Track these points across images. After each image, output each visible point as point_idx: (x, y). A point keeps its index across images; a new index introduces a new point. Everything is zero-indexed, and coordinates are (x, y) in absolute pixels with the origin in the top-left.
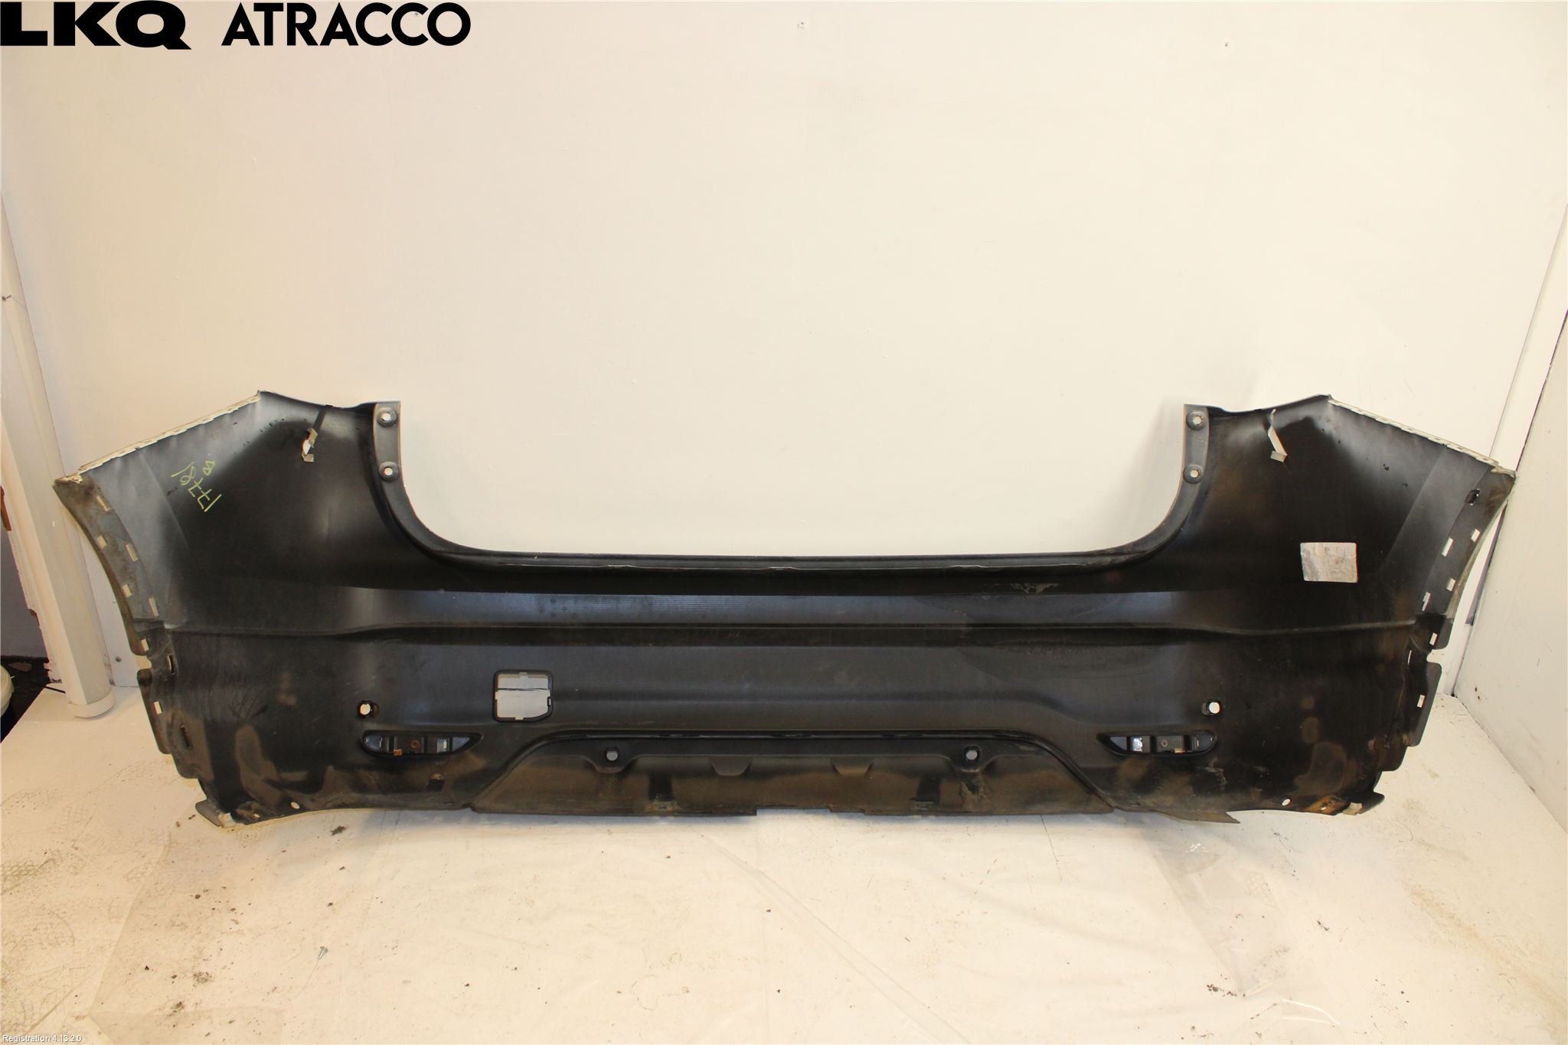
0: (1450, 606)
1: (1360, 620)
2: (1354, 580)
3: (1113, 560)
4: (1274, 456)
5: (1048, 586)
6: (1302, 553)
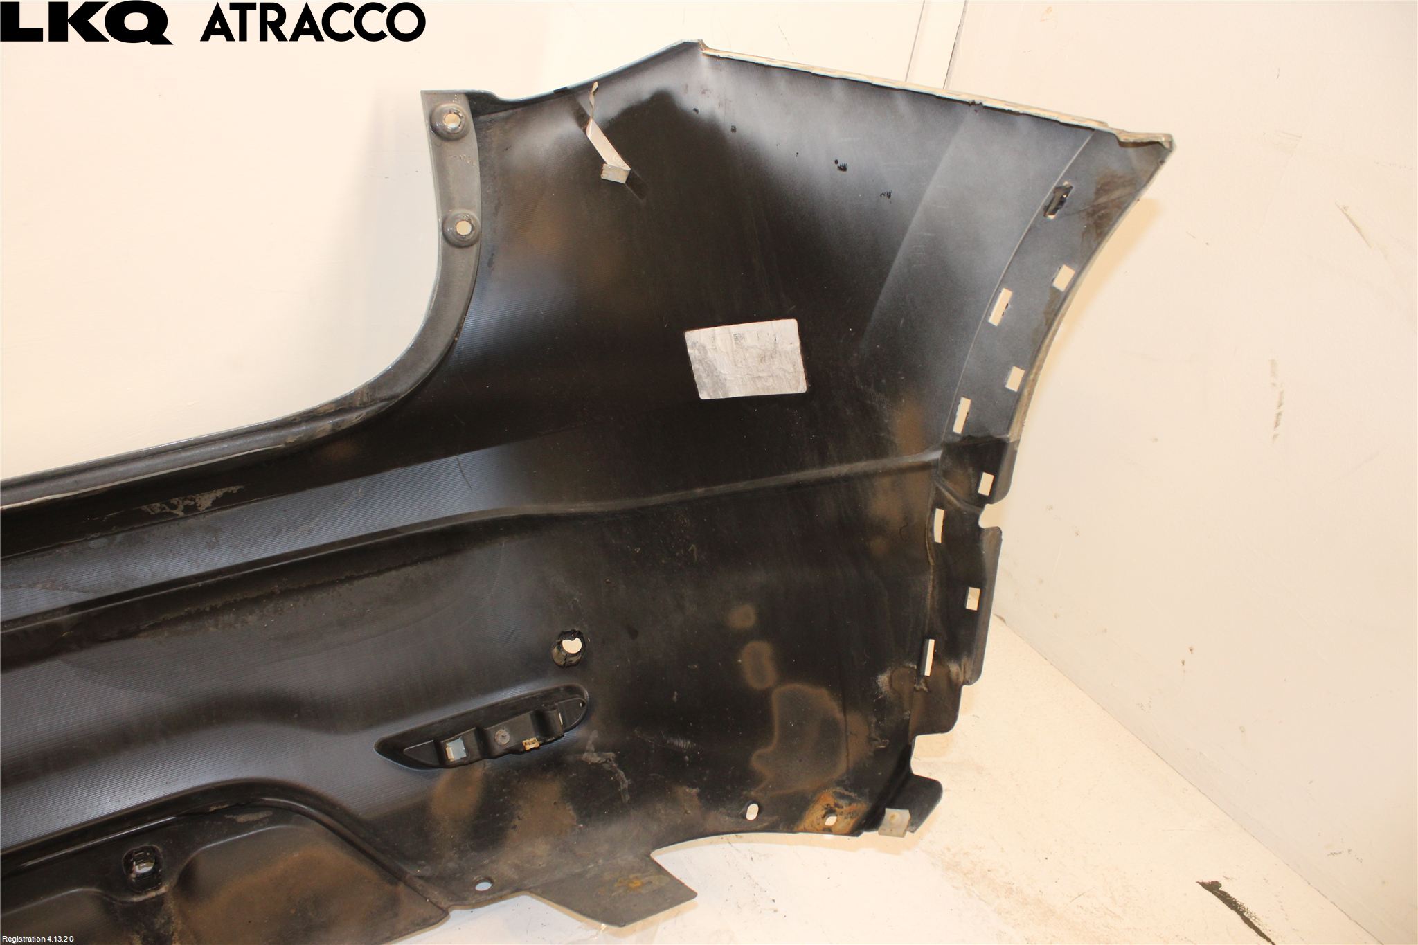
0: (1015, 420)
1: (824, 461)
2: (800, 386)
3: (335, 425)
4: (607, 175)
5: (219, 493)
6: (689, 351)
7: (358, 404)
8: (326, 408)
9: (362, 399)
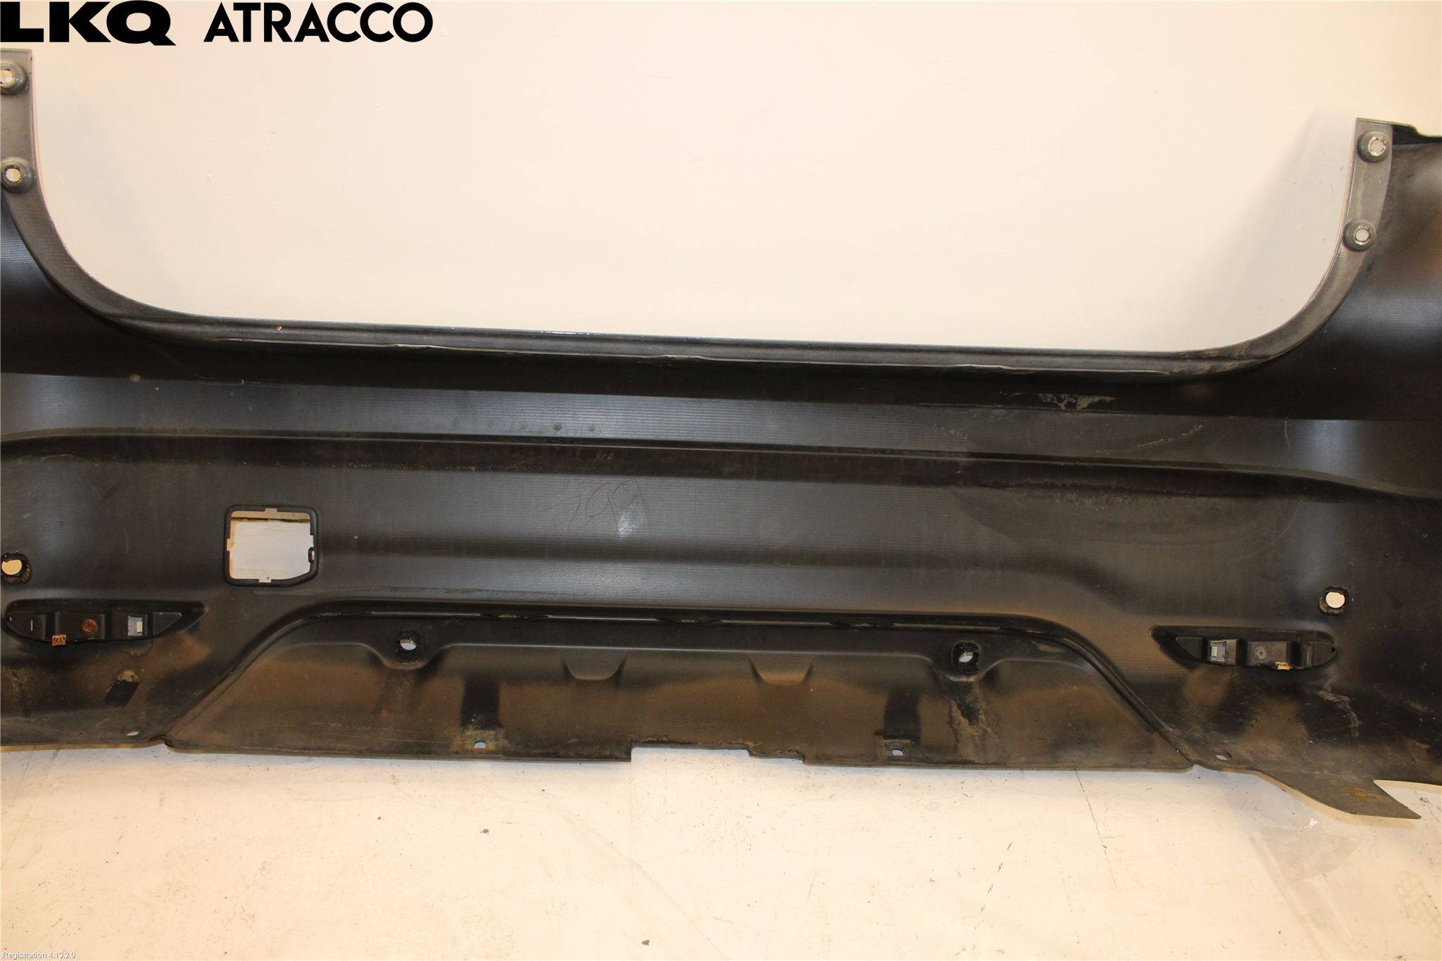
7: (1236, 355)
8: (1210, 352)
9: (1240, 351)
